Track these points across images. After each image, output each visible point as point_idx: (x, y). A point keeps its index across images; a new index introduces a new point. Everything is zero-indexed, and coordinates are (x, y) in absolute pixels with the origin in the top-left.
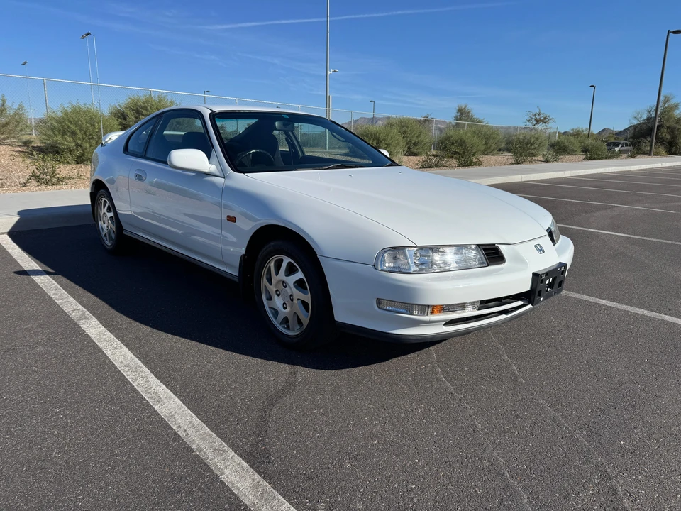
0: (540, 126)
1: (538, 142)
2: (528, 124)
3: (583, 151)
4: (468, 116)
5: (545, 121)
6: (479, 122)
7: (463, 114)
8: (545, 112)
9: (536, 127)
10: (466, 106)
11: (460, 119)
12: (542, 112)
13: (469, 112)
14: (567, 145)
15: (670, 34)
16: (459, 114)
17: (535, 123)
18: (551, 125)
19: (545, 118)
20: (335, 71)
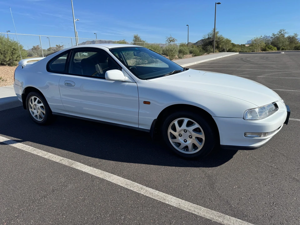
0: (172, 43)
1: (174, 50)
2: (167, 42)
3: (190, 53)
4: (139, 39)
5: (173, 41)
6: (144, 42)
7: (136, 39)
8: (173, 37)
9: (170, 43)
10: (137, 35)
11: (136, 41)
12: (172, 37)
13: (139, 38)
14: (184, 50)
15: (217, 4)
16: (135, 39)
17: (169, 42)
18: (176, 42)
19: (173, 40)
20: (78, 20)
